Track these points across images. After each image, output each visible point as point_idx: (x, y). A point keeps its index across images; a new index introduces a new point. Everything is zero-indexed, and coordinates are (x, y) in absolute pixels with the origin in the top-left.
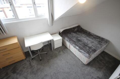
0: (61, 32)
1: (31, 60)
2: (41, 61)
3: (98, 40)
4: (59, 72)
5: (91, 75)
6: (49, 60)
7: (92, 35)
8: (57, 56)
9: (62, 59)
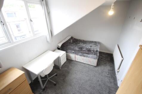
0: (60, 47)
1: (42, 92)
2: (57, 85)
3: (93, 43)
4: (82, 83)
5: (104, 72)
6: (65, 80)
7: (87, 42)
8: (69, 72)
9: (76, 72)
